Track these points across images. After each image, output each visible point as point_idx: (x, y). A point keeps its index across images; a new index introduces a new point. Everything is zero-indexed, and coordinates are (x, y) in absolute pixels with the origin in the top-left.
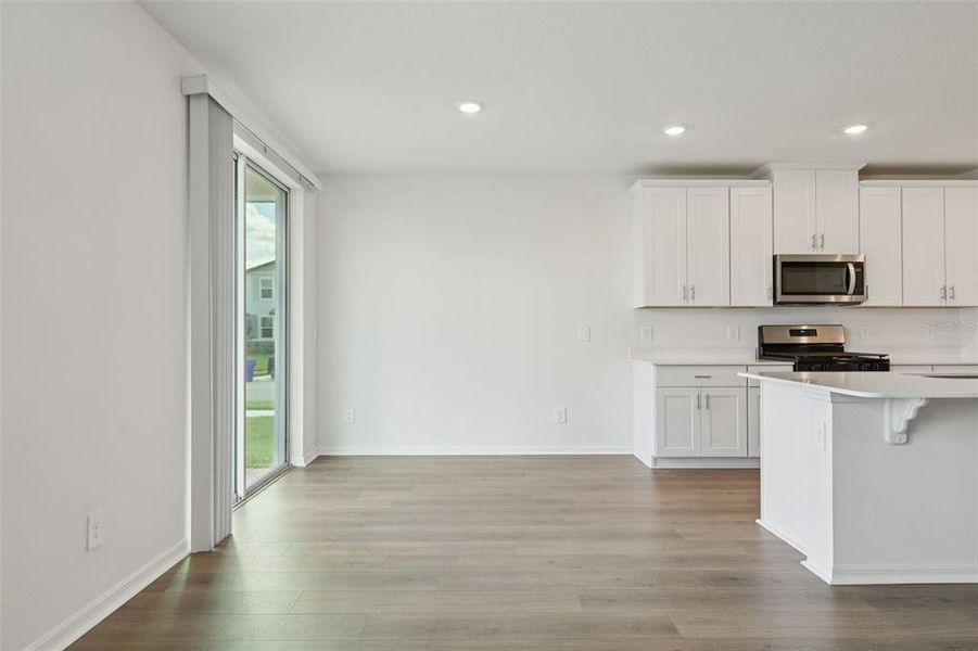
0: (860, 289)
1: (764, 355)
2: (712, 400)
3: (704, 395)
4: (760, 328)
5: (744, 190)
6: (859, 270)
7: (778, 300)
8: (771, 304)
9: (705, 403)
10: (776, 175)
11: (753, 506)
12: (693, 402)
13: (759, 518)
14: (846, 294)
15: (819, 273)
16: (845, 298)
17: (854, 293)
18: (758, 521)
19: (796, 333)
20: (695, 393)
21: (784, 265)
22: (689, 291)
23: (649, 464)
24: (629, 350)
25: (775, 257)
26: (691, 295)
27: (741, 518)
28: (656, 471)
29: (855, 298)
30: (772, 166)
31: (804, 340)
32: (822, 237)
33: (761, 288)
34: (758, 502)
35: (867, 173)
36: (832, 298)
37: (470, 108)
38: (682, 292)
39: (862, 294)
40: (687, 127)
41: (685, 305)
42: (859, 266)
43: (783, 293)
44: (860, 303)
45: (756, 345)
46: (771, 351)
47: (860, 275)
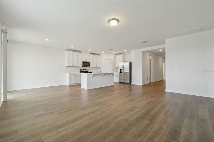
0: (90, 65)
4: (80, 69)
5: (79, 53)
7: (82, 66)
9: (75, 77)
10: (82, 52)
15: (86, 63)
16: (88, 66)
19: (84, 70)
20: (74, 76)
24: (65, 72)
25: (82, 61)
26: (73, 65)
28: (69, 86)
33: (80, 65)
35: (91, 53)
36: (87, 66)
37: (47, 40)
40: (74, 47)
42: (90, 63)
44: (90, 67)
45: (80, 71)
46: (81, 72)
47: (90, 64)
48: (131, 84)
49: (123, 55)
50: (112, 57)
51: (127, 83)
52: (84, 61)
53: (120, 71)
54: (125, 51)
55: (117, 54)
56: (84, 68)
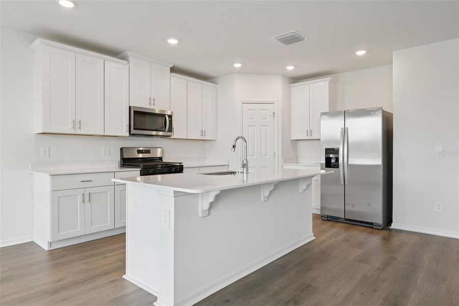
0: (171, 130)
1: (124, 164)
2: (92, 196)
3: (87, 193)
4: (122, 149)
5: (113, 64)
6: (170, 119)
7: (132, 133)
8: (128, 134)
9: (88, 198)
10: (131, 59)
11: (120, 264)
12: (80, 198)
13: (125, 274)
14: (164, 131)
16: (164, 134)
17: (168, 131)
18: (124, 276)
19: (139, 152)
20: (81, 191)
21: (135, 112)
22: (77, 123)
23: (46, 247)
24: (30, 164)
25: (130, 108)
26: (78, 126)
27: (113, 277)
28: (51, 252)
29: (169, 134)
30: (129, 53)
31: (141, 156)
32: (154, 100)
33: (121, 125)
34: (123, 260)
35: (174, 70)
36: (154, 133)
38: (72, 123)
39: (171, 132)
40: (76, 4)
41: (74, 133)
42: (170, 117)
43: (135, 129)
44: (170, 136)
45: (118, 158)
46: (127, 162)
47: (171, 122)
48: (393, 226)
49: (330, 82)
50: (275, 89)
51: (372, 224)
52: (143, 104)
53: (328, 160)
54: (361, 53)
55: (296, 79)
56: (142, 143)
